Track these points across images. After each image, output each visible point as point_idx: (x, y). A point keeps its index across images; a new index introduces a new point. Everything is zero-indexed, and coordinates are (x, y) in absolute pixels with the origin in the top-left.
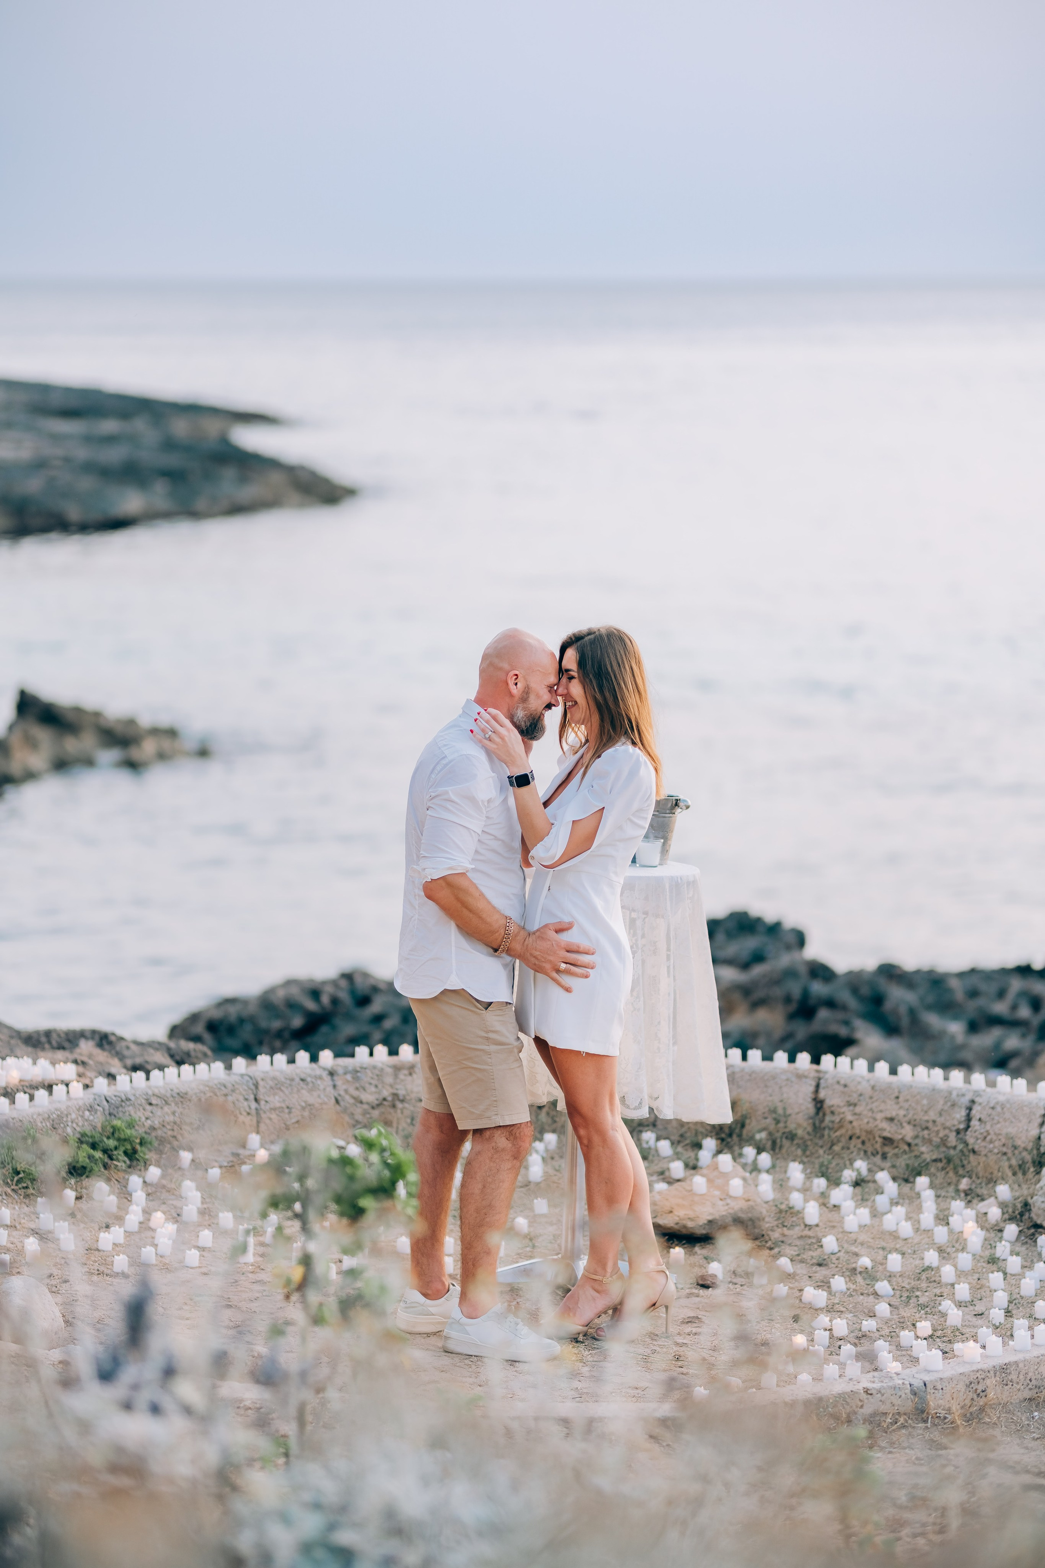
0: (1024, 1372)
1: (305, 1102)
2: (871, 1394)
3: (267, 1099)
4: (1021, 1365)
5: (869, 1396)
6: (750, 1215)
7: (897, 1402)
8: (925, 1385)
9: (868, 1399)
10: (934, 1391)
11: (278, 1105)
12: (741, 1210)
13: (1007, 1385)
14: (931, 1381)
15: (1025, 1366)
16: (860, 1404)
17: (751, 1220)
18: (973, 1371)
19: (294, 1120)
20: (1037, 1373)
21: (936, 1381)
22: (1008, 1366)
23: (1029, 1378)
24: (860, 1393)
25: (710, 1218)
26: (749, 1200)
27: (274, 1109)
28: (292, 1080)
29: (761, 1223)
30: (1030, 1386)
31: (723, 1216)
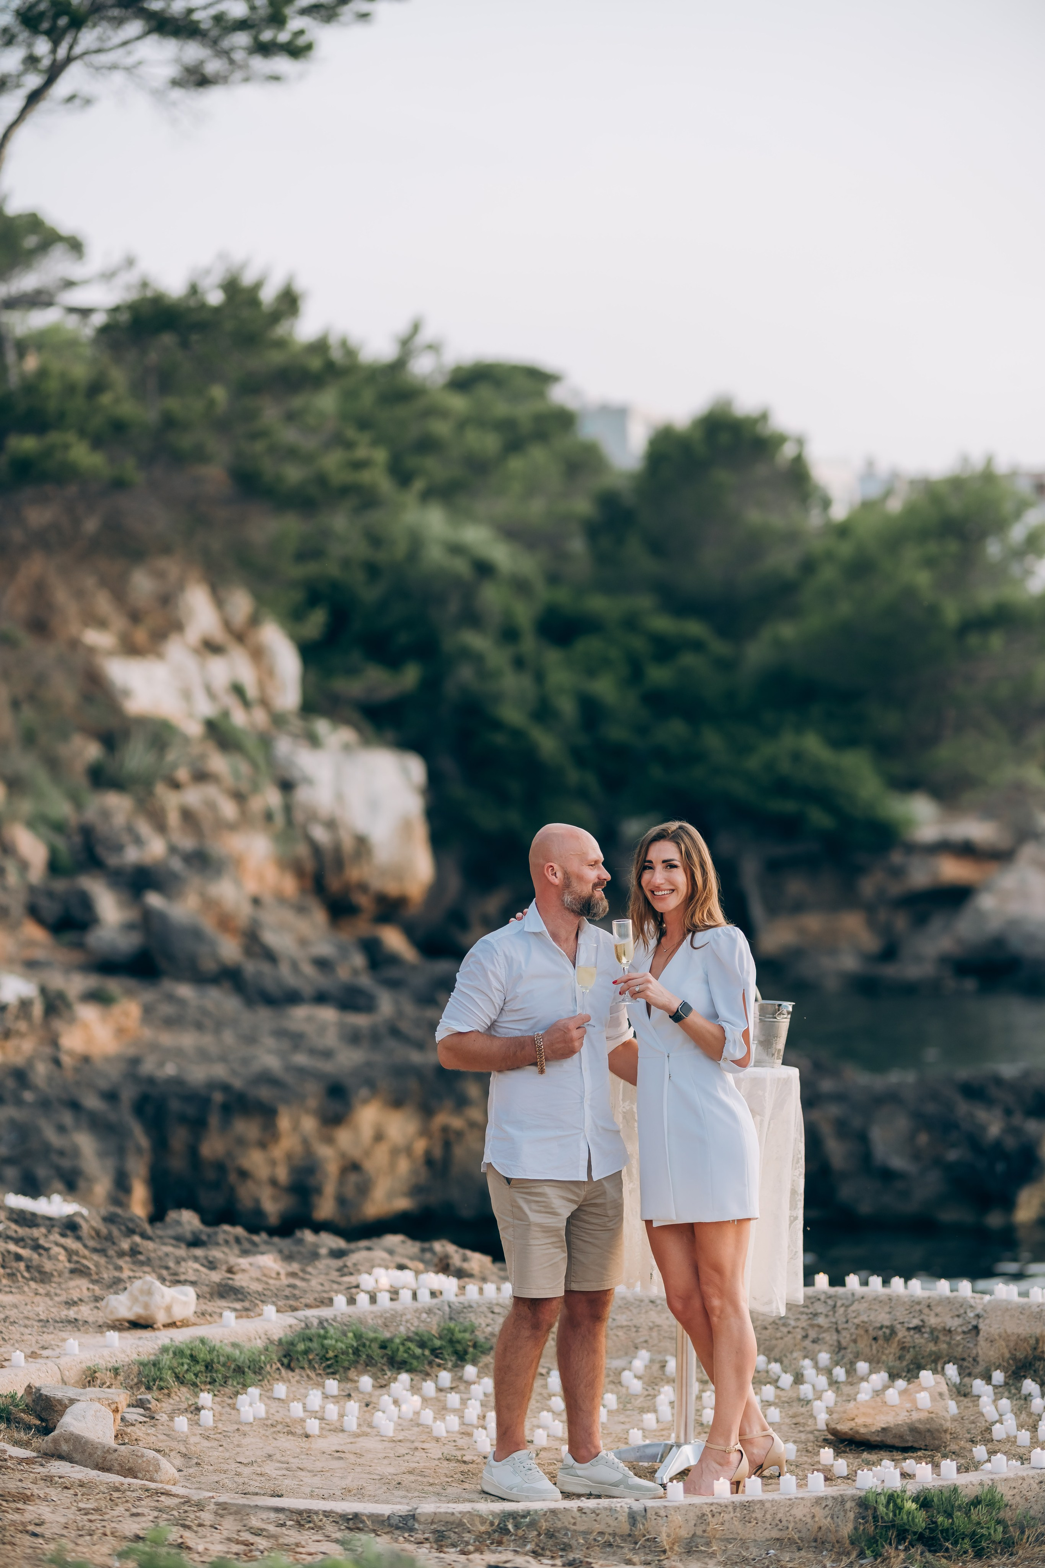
0: (771, 1512)
1: (653, 1322)
2: (585, 1513)
3: (615, 1317)
4: (768, 1505)
5: (583, 1515)
6: (928, 1426)
7: (613, 1523)
8: (645, 1510)
9: (581, 1517)
10: (656, 1517)
11: (625, 1323)
12: (920, 1421)
13: (750, 1522)
14: (652, 1507)
15: (773, 1506)
16: (573, 1521)
17: (929, 1431)
18: (706, 1504)
19: (642, 1339)
20: (788, 1514)
21: (659, 1508)
22: (751, 1504)
23: (778, 1519)
24: (572, 1511)
25: (883, 1426)
26: (932, 1413)
27: (622, 1327)
28: (642, 1301)
29: (943, 1435)
30: (780, 1527)
31: (898, 1425)
